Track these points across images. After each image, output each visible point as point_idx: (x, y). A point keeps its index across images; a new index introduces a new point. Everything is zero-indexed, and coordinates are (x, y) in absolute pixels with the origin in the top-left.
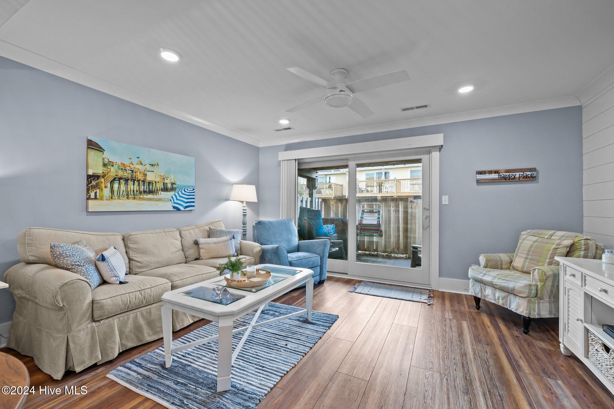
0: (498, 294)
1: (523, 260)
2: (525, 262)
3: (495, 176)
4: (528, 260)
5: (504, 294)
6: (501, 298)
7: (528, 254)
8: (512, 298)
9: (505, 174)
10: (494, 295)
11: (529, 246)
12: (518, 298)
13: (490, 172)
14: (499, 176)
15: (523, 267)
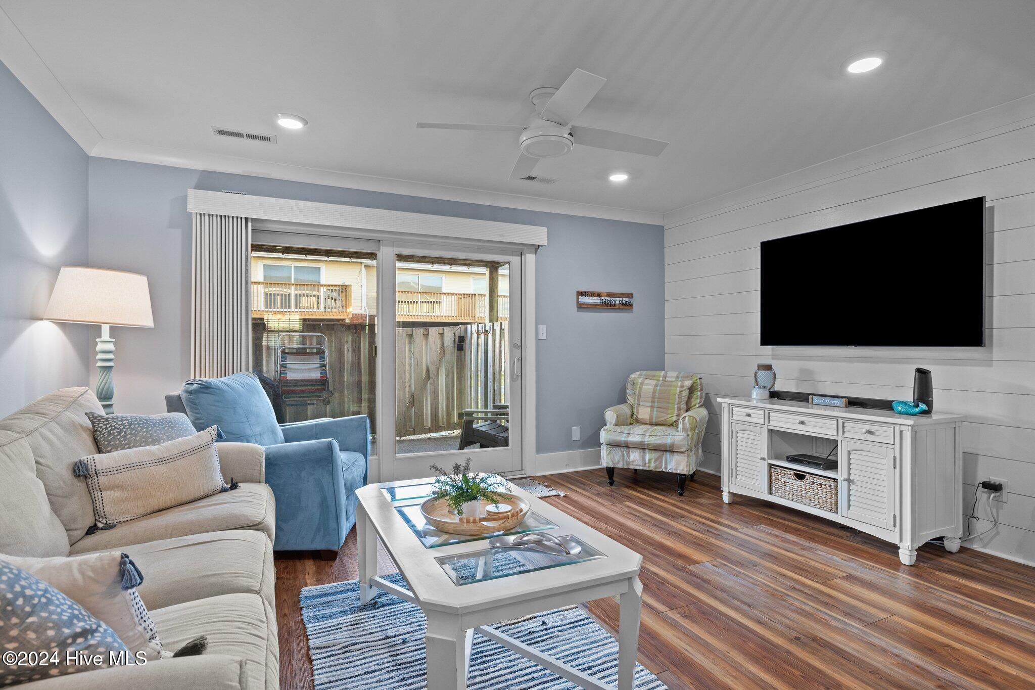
0: (648, 456)
1: (649, 409)
2: (652, 412)
3: (596, 300)
4: (655, 409)
5: (657, 454)
6: (653, 461)
7: (653, 402)
8: (668, 456)
9: (606, 298)
10: (643, 459)
11: (651, 391)
12: (675, 454)
13: (593, 294)
14: (601, 300)
15: (651, 418)
